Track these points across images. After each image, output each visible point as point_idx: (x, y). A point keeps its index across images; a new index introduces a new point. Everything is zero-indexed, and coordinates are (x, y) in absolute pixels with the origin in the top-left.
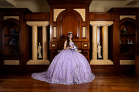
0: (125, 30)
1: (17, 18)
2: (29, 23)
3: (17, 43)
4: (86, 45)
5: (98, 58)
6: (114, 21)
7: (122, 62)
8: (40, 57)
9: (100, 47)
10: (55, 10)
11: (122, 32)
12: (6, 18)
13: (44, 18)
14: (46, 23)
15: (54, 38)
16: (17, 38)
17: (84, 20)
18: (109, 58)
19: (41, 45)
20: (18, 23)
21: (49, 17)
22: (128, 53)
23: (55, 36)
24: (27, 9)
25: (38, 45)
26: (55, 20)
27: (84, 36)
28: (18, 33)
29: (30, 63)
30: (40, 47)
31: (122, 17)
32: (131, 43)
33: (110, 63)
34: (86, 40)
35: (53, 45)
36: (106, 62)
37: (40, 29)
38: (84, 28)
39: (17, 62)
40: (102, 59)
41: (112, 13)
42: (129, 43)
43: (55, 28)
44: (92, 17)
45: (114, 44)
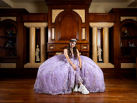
0: (126, 32)
1: (14, 19)
2: (26, 24)
3: (14, 46)
4: (85, 47)
5: (98, 62)
6: (114, 22)
7: (123, 66)
9: (100, 50)
10: (53, 11)
11: (123, 34)
12: (3, 19)
13: (42, 19)
14: (43, 25)
15: (52, 40)
16: (14, 40)
17: (84, 21)
18: (110, 62)
19: (39, 47)
20: (15, 24)
21: (47, 18)
22: (129, 56)
23: (53, 38)
24: (25, 10)
25: (36, 48)
26: (53, 21)
27: (84, 38)
28: (15, 35)
29: (27, 66)
30: (38, 49)
31: (122, 19)
32: (133, 45)
33: (111, 66)
34: (86, 42)
35: (52, 47)
36: (107, 65)
37: (38, 31)
38: (84, 30)
39: (13, 66)
40: (103, 62)
41: (113, 15)
42: (130, 45)
43: (53, 30)
44: (91, 18)
45: (115, 46)
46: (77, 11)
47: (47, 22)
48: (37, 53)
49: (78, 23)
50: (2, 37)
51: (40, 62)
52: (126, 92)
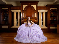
2: (12, 11)
3: (7, 19)
4: (36, 20)
5: (41, 26)
6: (48, 10)
7: (51, 28)
8: (17, 25)
9: (42, 21)
11: (51, 15)
12: (3, 9)
14: (19, 11)
16: (7, 17)
17: (35, 10)
18: (46, 26)
22: (54, 24)
25: (16, 20)
26: (23, 10)
27: (35, 16)
30: (17, 21)
32: (55, 19)
34: (36, 18)
38: (35, 13)
39: (7, 27)
41: (47, 7)
42: (54, 19)
43: (23, 13)
45: (48, 20)
46: (33, 6)
47: (21, 10)
48: (17, 22)
49: (33, 10)
51: (18, 26)
52: (53, 39)
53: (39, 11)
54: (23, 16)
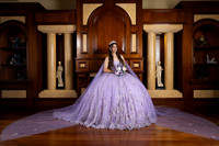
0: (202, 39)
1: (22, 19)
2: (41, 28)
4: (137, 65)
5: (157, 87)
6: (184, 24)
8: (61, 85)
9: (160, 68)
10: (85, 6)
11: (197, 42)
12: (4, 19)
13: (66, 20)
14: (70, 28)
15: (83, 53)
16: (23, 54)
17: (134, 22)
18: (175, 88)
19: (63, 65)
20: (23, 28)
21: (74, 17)
22: (207, 79)
24: (38, 4)
25: (57, 65)
26: (85, 23)
27: (134, 50)
28: (24, 44)
29: (44, 94)
30: (60, 68)
31: (197, 18)
32: (213, 61)
33: (178, 94)
34: (137, 56)
35: (83, 65)
36: (171, 93)
37: (60, 39)
38: (134, 36)
40: (164, 88)
42: (208, 61)
43: (85, 36)
44: (146, 17)
46: (123, 6)
47: (75, 23)
48: (60, 74)
49: (125, 26)
50: (3, 49)
51: (63, 88)
53: (146, 27)
54: (85, 50)
